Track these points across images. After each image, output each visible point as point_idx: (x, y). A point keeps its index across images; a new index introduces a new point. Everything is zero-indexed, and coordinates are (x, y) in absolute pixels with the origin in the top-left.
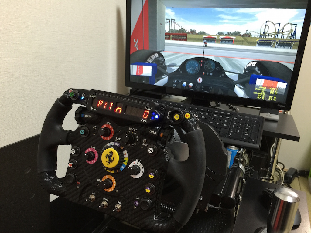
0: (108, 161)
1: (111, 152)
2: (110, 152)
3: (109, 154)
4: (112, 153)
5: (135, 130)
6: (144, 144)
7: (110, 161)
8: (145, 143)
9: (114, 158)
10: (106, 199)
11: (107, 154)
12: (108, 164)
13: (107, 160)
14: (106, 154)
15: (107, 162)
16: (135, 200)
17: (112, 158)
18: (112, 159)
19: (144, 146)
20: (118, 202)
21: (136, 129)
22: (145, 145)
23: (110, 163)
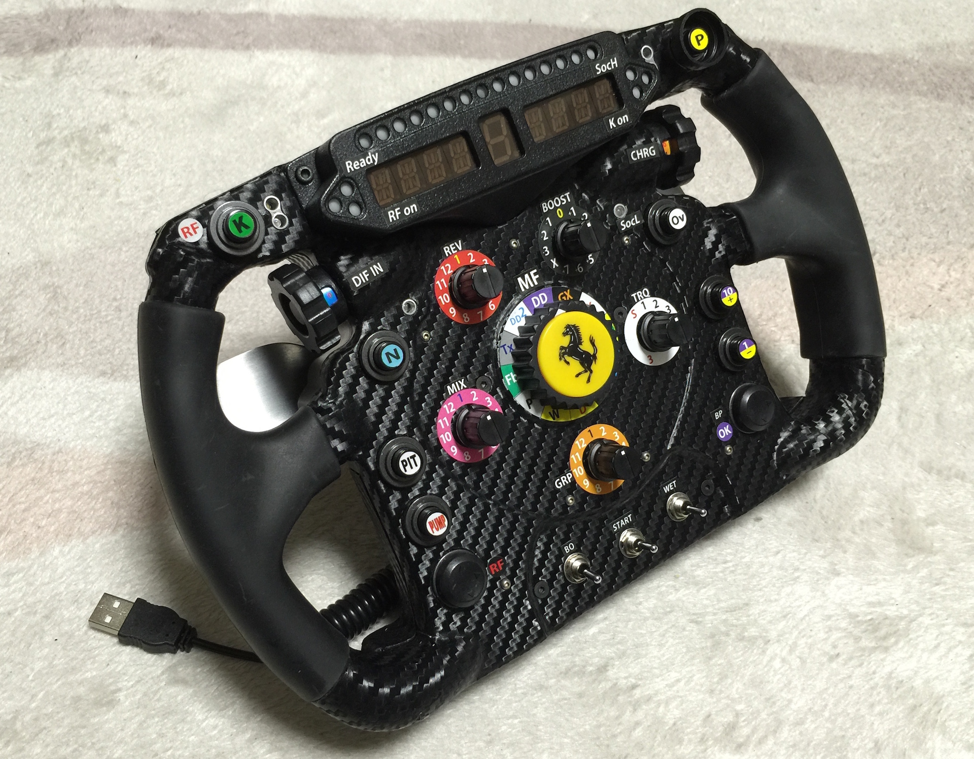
0: (581, 369)
1: (568, 327)
2: (565, 334)
3: (566, 341)
4: (572, 331)
5: (565, 198)
6: (625, 226)
7: (587, 361)
8: (627, 218)
9: (592, 342)
10: (623, 523)
11: (562, 348)
12: (589, 381)
13: (576, 365)
14: (556, 353)
15: (577, 376)
16: (714, 425)
17: (586, 347)
18: (591, 350)
19: (628, 232)
20: (667, 489)
21: (567, 194)
22: (630, 223)
23: (593, 367)
